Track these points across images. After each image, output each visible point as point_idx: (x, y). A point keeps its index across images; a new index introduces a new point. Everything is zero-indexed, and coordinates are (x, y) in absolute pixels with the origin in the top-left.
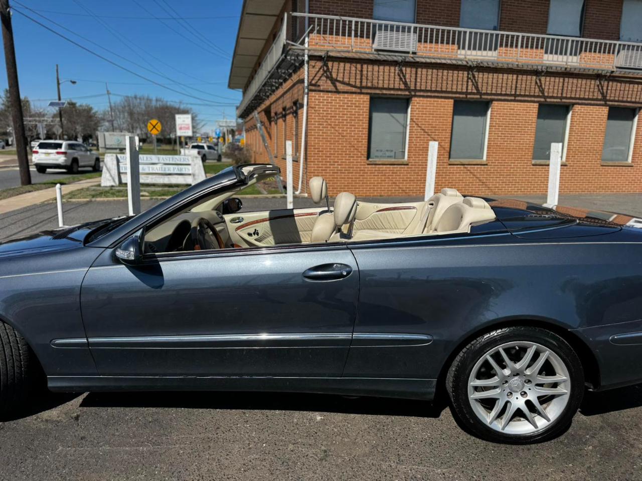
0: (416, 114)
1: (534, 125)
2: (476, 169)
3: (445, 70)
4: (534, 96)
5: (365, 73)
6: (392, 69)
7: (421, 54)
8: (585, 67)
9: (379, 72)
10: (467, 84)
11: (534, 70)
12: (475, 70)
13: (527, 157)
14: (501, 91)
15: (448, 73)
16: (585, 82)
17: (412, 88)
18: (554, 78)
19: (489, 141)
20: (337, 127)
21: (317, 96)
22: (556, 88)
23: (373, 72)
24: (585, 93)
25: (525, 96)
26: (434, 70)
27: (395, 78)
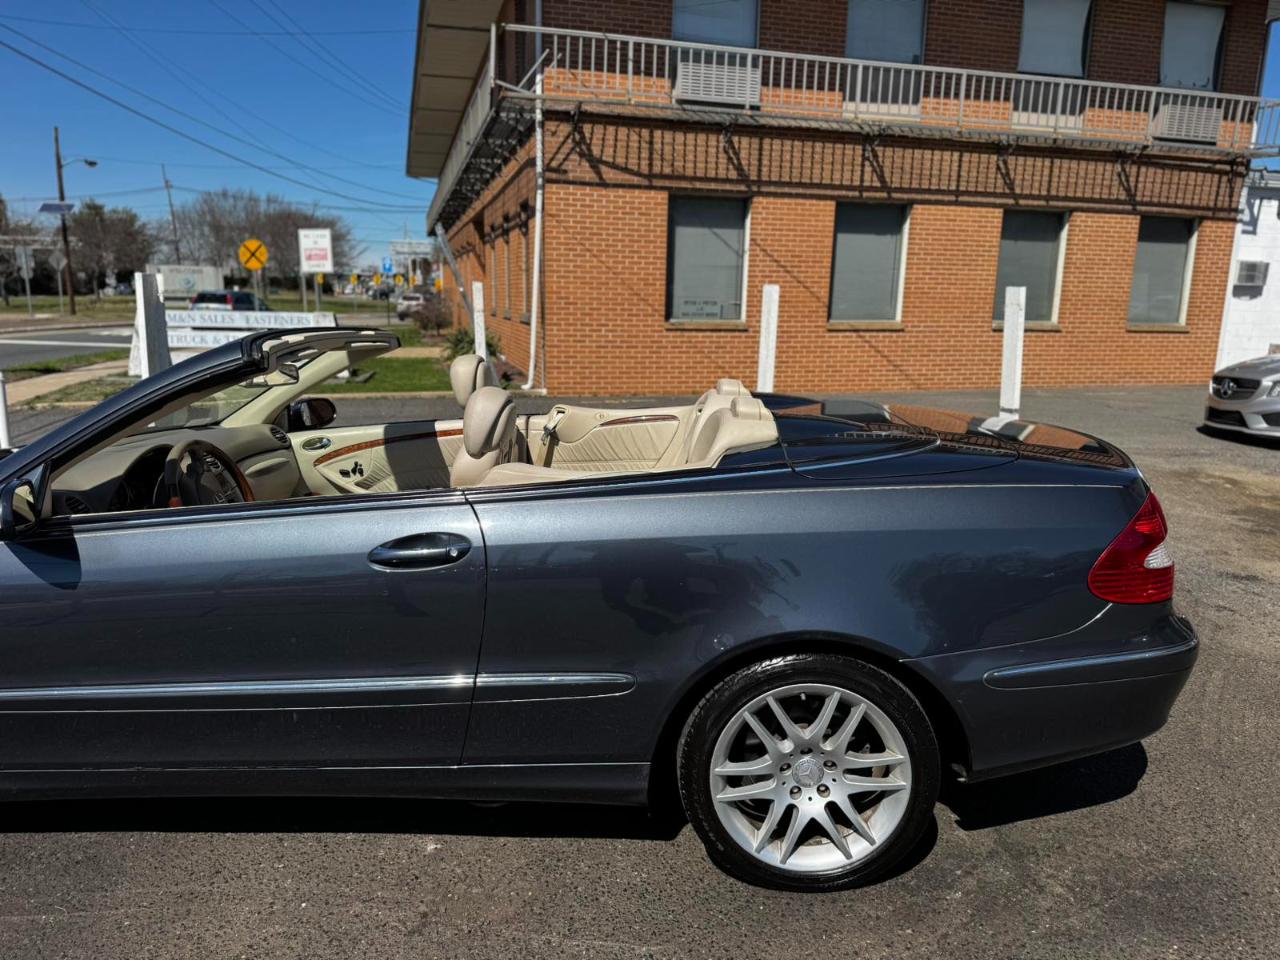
0: (762, 229)
1: (995, 252)
2: (881, 339)
3: (818, 141)
4: (994, 195)
5: (657, 146)
6: (713, 138)
7: (769, 109)
8: (1092, 138)
9: (685, 145)
10: (863, 171)
11: (993, 143)
12: (876, 143)
13: (981, 315)
14: (930, 184)
15: (824, 148)
16: (1093, 167)
17: (754, 177)
18: (1033, 159)
19: (906, 283)
20: (604, 255)
21: (562, 192)
22: (1037, 178)
23: (673, 145)
24: (1093, 189)
25: (977, 193)
26: (796, 143)
27: (717, 157)
